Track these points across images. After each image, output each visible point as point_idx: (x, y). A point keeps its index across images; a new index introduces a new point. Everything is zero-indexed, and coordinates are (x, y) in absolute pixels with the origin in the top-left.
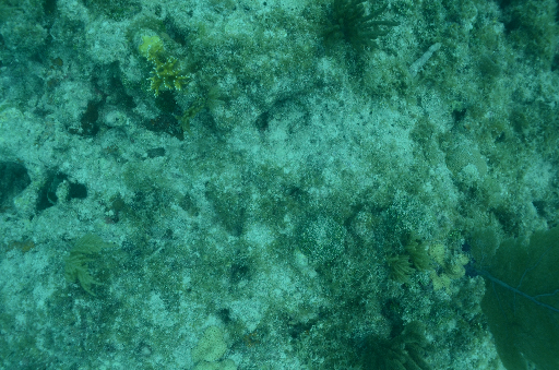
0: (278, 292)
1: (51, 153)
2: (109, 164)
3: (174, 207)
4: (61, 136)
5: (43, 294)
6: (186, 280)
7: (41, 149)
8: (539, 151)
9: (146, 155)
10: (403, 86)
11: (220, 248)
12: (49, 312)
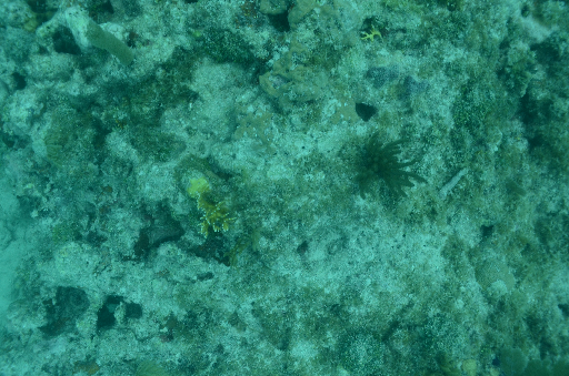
1: (108, 283)
3: (224, 324)
4: (117, 266)
7: (100, 278)
8: (563, 261)
9: (195, 278)
10: (434, 212)
11: (268, 362)
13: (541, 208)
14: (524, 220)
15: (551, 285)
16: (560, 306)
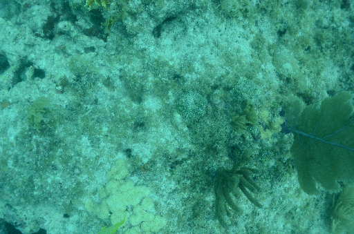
0: (163, 140)
1: (23, 47)
2: (60, 57)
3: (100, 84)
4: (29, 37)
5: (13, 133)
6: (105, 129)
7: (17, 45)
8: (331, 58)
9: (83, 51)
11: (127, 111)
12: (16, 144)
13: (318, 23)
14: (307, 29)
16: (328, 92)
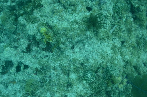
0: (79, 90)
1: (19, 58)
2: (34, 59)
3: (51, 70)
4: (21, 54)
5: (20, 95)
7: (16, 57)
8: (144, 50)
9: (43, 57)
10: (108, 37)
11: (64, 80)
13: (137, 36)
14: (133, 40)
15: (141, 57)
16: (143, 63)
